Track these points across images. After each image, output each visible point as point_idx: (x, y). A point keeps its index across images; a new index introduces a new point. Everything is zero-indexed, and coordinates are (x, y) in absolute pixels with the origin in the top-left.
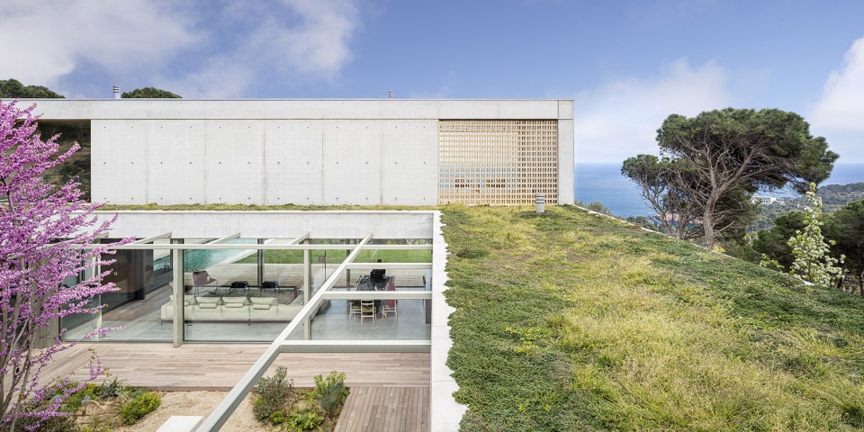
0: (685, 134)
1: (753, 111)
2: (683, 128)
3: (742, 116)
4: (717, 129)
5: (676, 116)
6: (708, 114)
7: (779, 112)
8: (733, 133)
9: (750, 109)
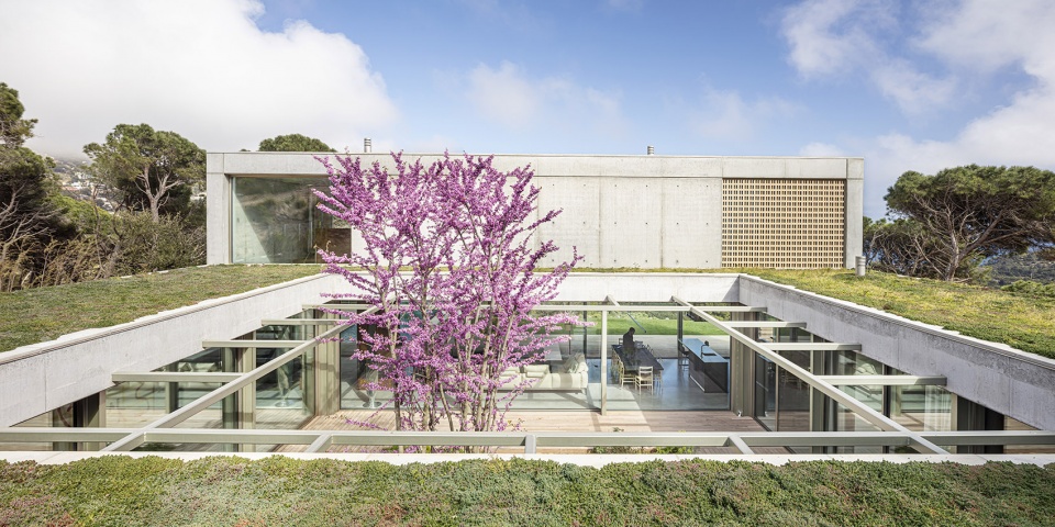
0: (924, 193)
1: (1003, 169)
2: (922, 187)
3: (989, 174)
4: (961, 189)
5: (913, 173)
6: (951, 171)
7: (1035, 170)
8: (979, 194)
9: (999, 166)
